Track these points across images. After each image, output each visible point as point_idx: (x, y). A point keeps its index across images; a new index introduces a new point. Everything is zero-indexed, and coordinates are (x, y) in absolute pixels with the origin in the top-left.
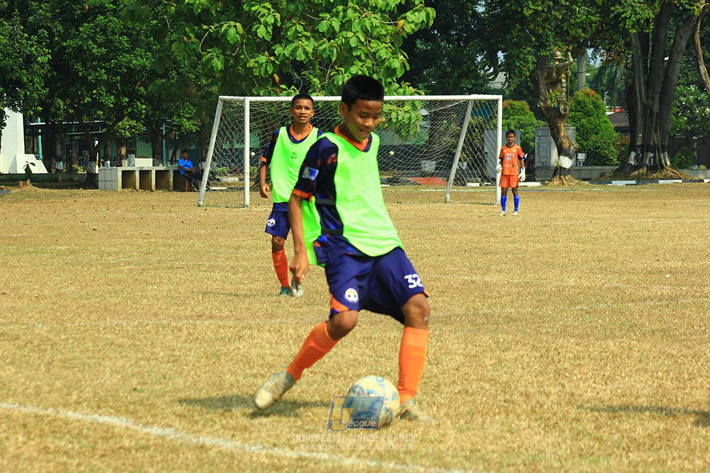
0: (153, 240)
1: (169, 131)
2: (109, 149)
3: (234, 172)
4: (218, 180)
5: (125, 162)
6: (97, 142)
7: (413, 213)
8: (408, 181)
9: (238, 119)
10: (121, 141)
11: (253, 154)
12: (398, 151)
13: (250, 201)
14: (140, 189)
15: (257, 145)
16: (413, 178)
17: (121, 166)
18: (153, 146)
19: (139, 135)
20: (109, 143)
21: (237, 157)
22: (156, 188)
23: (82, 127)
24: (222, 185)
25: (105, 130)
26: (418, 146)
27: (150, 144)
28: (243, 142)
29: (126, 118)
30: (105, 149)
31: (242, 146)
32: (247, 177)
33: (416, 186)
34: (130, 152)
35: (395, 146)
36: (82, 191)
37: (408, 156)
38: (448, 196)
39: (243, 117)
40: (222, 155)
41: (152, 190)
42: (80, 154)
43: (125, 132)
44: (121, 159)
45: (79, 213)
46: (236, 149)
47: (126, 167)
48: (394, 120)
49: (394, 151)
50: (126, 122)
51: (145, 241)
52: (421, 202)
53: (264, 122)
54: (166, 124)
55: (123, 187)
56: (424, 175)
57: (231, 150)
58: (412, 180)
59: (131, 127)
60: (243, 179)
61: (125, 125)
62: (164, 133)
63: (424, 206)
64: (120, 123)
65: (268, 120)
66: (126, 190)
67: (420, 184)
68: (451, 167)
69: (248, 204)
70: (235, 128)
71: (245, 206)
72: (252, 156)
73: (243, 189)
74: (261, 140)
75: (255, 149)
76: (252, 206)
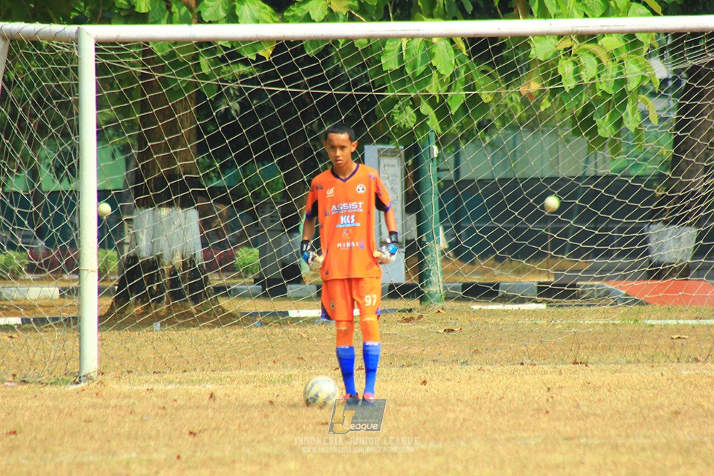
7: (625, 395)
8: (608, 293)
9: (57, 96)
11: (106, 208)
12: (574, 196)
13: (100, 360)
15: (118, 180)
21: (58, 219)
24: (8, 311)
26: (638, 178)
28: (69, 165)
31: (72, 187)
32: (90, 283)
33: (635, 308)
35: (564, 180)
37: (607, 211)
39: (75, 89)
46: (54, 195)
49: (561, 194)
53: (144, 106)
56: (657, 272)
57: (37, 196)
60: (75, 292)
63: (662, 373)
65: (157, 101)
67: (641, 303)
69: (92, 370)
70: (50, 126)
71: (82, 379)
72: (105, 218)
73: (75, 323)
74: (132, 163)
75: (113, 192)
76: (107, 377)
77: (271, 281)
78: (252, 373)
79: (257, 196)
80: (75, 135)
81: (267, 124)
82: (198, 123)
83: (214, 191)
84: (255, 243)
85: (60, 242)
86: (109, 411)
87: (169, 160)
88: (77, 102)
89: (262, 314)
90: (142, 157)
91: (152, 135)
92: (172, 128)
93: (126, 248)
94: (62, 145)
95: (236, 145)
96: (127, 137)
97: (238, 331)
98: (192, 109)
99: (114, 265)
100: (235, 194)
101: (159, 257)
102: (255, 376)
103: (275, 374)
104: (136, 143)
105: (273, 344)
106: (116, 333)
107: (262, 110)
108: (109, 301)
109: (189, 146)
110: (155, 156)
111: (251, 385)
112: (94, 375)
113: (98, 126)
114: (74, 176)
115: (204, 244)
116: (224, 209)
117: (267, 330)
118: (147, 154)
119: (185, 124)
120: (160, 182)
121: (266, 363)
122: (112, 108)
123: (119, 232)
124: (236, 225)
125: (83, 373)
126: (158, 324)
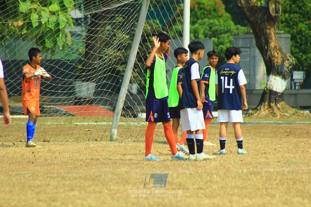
7: (67, 155)
8: (57, 111)
16: (65, 107)
33: (70, 117)
38: (115, 131)
48: (35, 24)
52: (77, 140)
56: (79, 102)
58: (63, 109)
63: (82, 146)
67: (73, 116)
68: (118, 91)
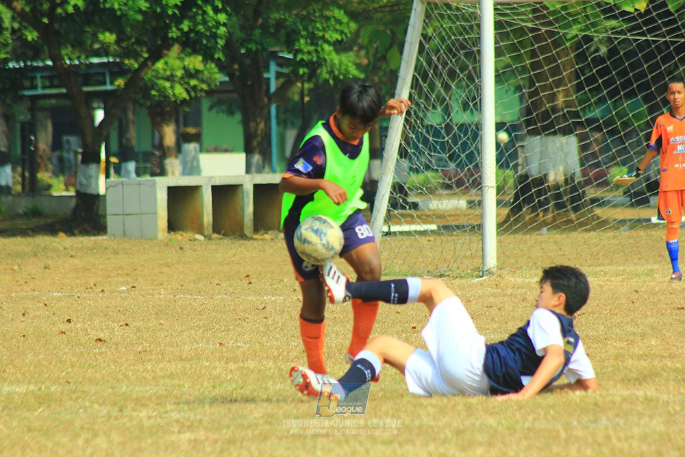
0: (251, 364)
1: (288, 81)
2: (132, 133)
3: (454, 185)
4: (415, 206)
5: (173, 164)
6: (99, 115)
9: (464, 47)
10: (162, 110)
11: (504, 136)
13: (498, 259)
14: (214, 231)
15: (512, 114)
17: (163, 173)
18: (246, 123)
19: (209, 93)
20: (130, 115)
21: (465, 146)
22: (256, 229)
23: (60, 75)
24: (426, 219)
25: (120, 82)
27: (238, 116)
28: (474, 102)
29: (176, 49)
30: (122, 131)
31: (476, 119)
32: (490, 197)
34: (183, 138)
36: (62, 241)
39: (478, 42)
40: (426, 141)
41: (243, 236)
42: (57, 145)
43: (172, 87)
44: (164, 156)
45: (59, 299)
46: (463, 127)
47: (176, 176)
50: (174, 62)
51: (232, 366)
53: (533, 54)
54: (279, 65)
55: (172, 226)
57: (448, 128)
59: (189, 74)
60: (477, 204)
61: (172, 70)
62: (273, 88)
64: (160, 65)
65: (543, 50)
66: (178, 237)
69: (492, 266)
70: (458, 71)
71: (485, 273)
72: (502, 145)
73: (479, 229)
74: (525, 101)
75: (508, 124)
76: (504, 272)
77: (637, 194)
78: (621, 268)
79: (625, 125)
80: (478, 78)
81: (633, 66)
82: (576, 67)
83: (590, 121)
84: (624, 163)
85: (467, 165)
86: (506, 299)
87: (553, 97)
88: (479, 52)
89: (630, 220)
90: (531, 95)
91: (540, 77)
92: (556, 71)
93: (520, 168)
94: (468, 86)
95: (607, 84)
96: (520, 79)
97: (610, 234)
98: (572, 56)
99: (511, 182)
100: (607, 124)
101: (546, 175)
102: (624, 271)
103: (640, 269)
104: (527, 85)
105: (639, 245)
106: (512, 236)
107: (628, 55)
108: (506, 211)
109: (569, 86)
110: (541, 95)
111: (620, 278)
112: (494, 270)
113: (497, 70)
114: (477, 110)
115: (582, 164)
116: (598, 135)
117: (633, 233)
118: (536, 93)
119: (567, 68)
120: (546, 115)
121: (633, 259)
122: (508, 56)
123: (514, 156)
124: (607, 149)
125: (486, 269)
126: (545, 229)
